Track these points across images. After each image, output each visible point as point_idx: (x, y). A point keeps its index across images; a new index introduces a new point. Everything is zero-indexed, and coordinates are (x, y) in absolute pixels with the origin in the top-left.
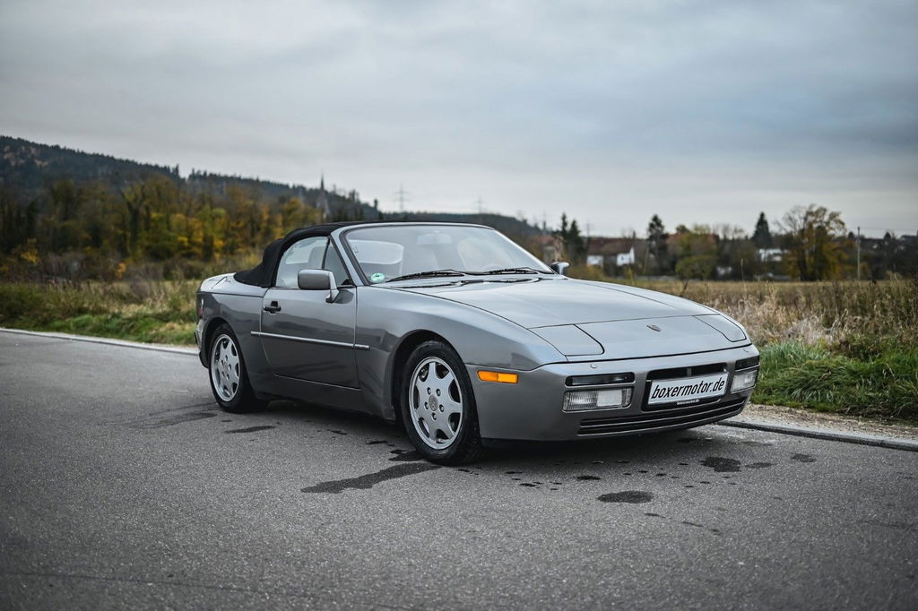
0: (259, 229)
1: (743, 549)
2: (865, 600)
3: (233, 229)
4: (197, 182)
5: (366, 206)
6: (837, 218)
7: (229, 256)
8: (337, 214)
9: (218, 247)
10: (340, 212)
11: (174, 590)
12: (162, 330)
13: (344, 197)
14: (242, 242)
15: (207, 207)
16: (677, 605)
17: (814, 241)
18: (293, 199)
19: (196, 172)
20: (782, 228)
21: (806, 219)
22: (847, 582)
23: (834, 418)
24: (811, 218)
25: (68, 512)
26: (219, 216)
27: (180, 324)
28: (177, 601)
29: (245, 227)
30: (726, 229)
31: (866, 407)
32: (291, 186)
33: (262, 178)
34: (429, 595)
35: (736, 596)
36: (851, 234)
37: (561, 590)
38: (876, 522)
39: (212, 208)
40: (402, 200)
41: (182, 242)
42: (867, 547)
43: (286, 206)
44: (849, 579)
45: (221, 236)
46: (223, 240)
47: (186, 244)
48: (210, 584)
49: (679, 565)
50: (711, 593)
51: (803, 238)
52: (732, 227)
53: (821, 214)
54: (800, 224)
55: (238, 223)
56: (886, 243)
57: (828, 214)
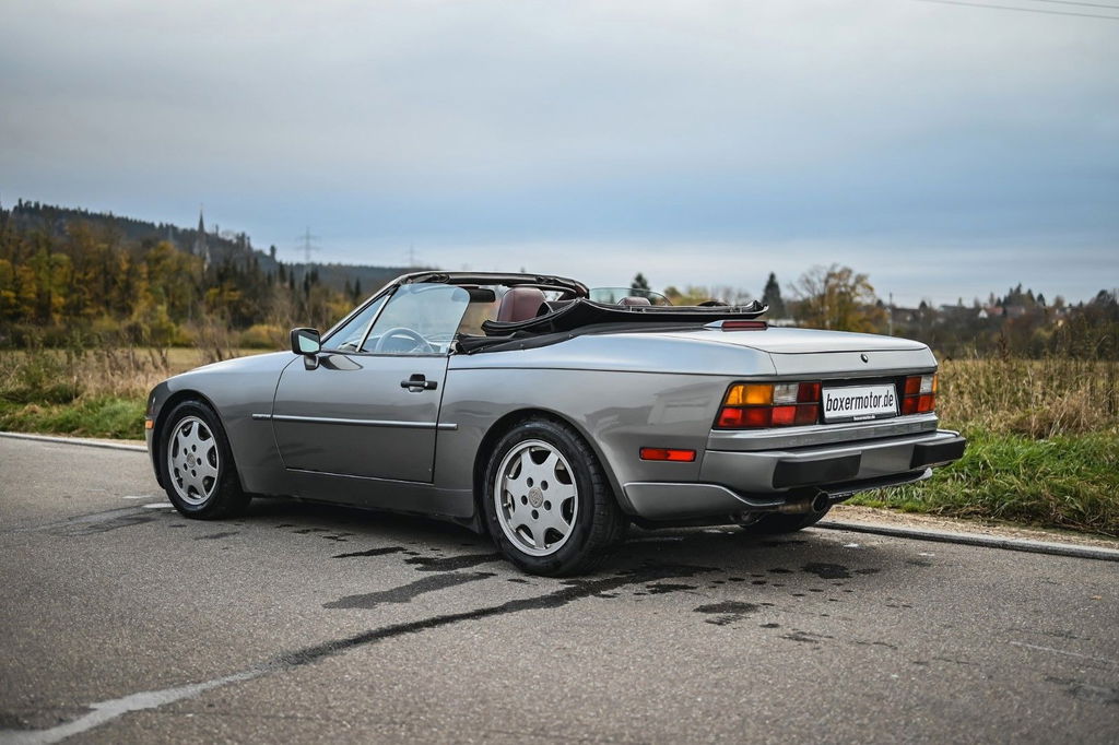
0: (115, 282)
1: (891, 661)
2: (1049, 710)
3: (79, 281)
4: (26, 216)
5: (260, 253)
6: (865, 281)
7: (74, 318)
8: (222, 264)
9: (57, 305)
10: (227, 262)
11: (225, 721)
12: (19, 414)
13: (231, 241)
14: (91, 300)
15: (43, 251)
16: (842, 721)
17: (837, 309)
18: (162, 243)
19: (23, 203)
20: (797, 293)
21: (826, 282)
22: (1021, 693)
23: (926, 519)
24: (833, 281)
25: (29, 635)
26: (59, 264)
27: (43, 406)
28: (236, 732)
29: (95, 280)
30: (728, 292)
31: (961, 507)
32: (157, 225)
33: (118, 214)
34: (546, 718)
35: (904, 709)
36: (880, 303)
37: (700, 709)
38: (1028, 630)
39: (49, 253)
40: (308, 248)
41: (7, 298)
42: (1029, 656)
43: (152, 252)
44: (1022, 689)
45: (61, 291)
46: (65, 296)
47: (13, 301)
48: (266, 713)
49: (825, 680)
50: (874, 708)
51: (823, 304)
52: (735, 291)
53: (845, 276)
54: (820, 288)
55: (86, 274)
56: (922, 314)
57: (854, 275)
